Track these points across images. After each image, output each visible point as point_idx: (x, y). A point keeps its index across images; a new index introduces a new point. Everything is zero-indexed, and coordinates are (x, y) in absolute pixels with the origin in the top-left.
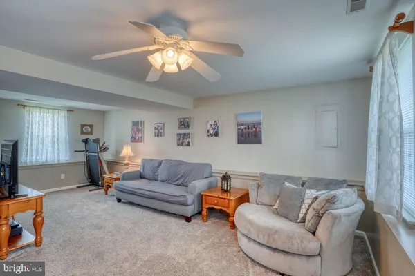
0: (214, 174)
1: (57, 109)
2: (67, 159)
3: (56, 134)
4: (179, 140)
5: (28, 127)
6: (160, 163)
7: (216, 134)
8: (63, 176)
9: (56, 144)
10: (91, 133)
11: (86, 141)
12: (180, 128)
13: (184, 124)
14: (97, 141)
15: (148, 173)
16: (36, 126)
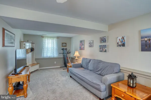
0: (121, 71)
1: (53, 37)
2: (57, 56)
3: (53, 47)
4: (100, 48)
5: (44, 45)
6: (90, 61)
7: (123, 45)
8: (55, 62)
9: (53, 51)
10: (66, 46)
11: (63, 49)
12: (101, 42)
13: (103, 40)
14: (66, 49)
15: (84, 65)
16: (46, 44)
